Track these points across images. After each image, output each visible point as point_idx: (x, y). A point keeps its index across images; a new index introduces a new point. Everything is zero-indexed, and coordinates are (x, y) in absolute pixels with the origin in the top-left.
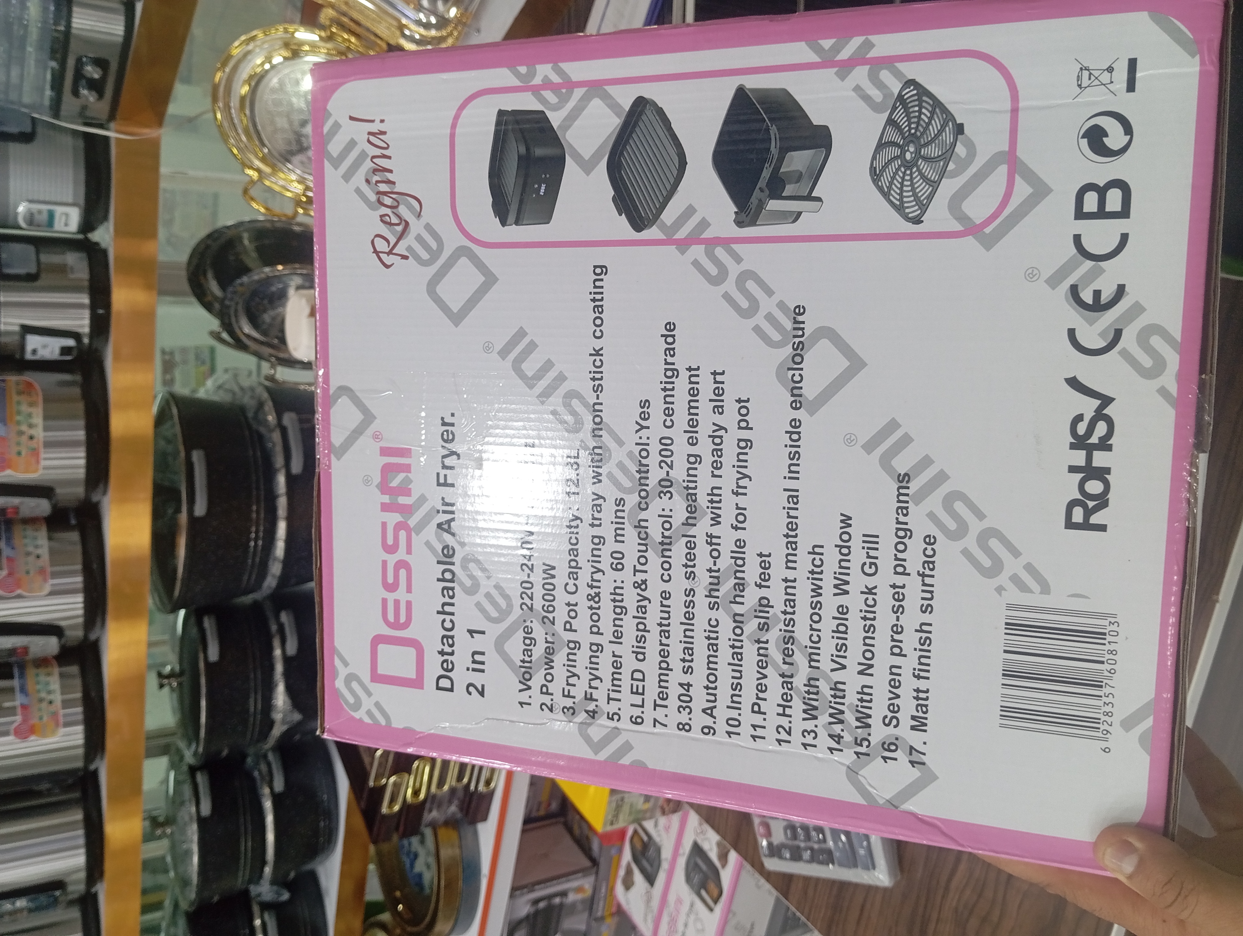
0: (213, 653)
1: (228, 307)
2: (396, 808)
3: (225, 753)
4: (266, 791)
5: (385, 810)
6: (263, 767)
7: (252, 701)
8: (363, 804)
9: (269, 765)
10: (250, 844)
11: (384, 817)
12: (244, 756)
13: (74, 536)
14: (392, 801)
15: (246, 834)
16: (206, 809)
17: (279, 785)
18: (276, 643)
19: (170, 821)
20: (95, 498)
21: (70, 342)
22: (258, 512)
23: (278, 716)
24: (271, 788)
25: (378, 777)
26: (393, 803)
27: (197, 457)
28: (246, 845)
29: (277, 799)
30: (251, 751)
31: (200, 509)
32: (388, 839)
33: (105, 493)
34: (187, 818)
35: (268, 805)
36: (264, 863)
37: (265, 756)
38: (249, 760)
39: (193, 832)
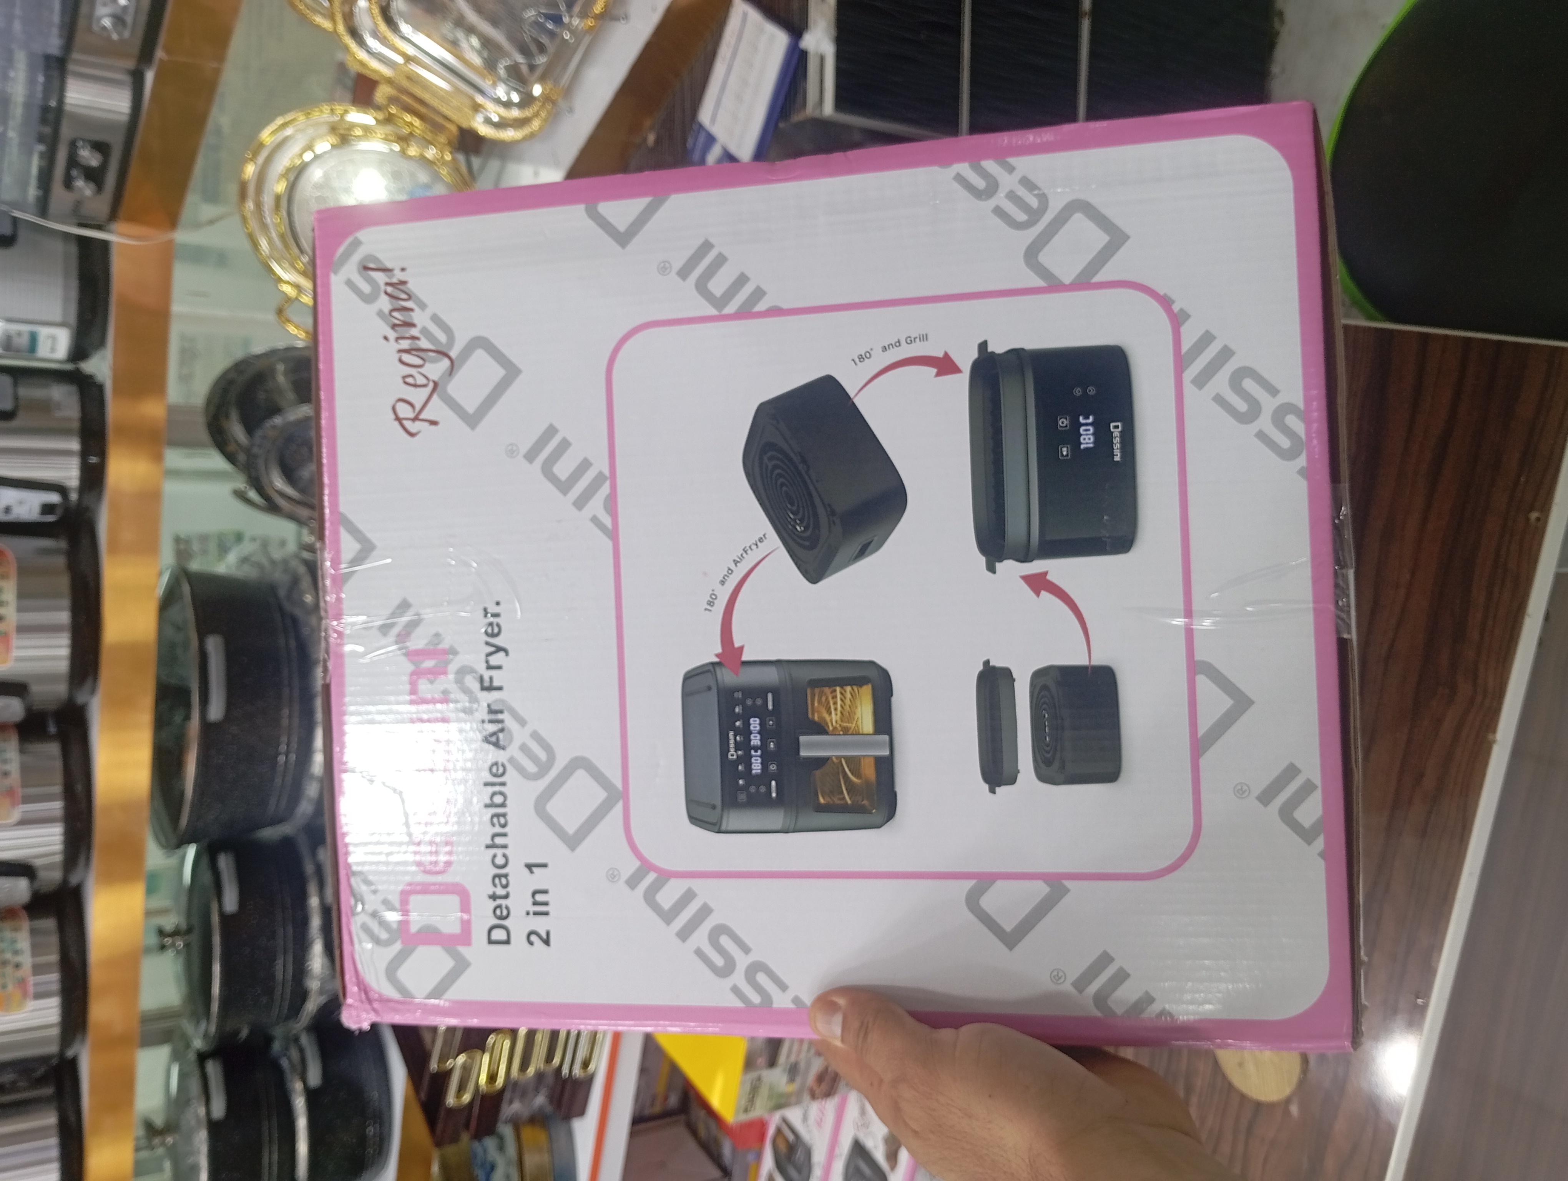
0: (231, 901)
1: (256, 456)
2: (467, 1098)
3: (244, 1033)
4: (298, 1086)
5: (451, 1100)
6: (294, 1054)
7: (280, 963)
8: (423, 1096)
9: (301, 1050)
10: (275, 1157)
11: (450, 1111)
12: (269, 1040)
13: (53, 749)
14: (461, 1089)
15: (270, 1142)
16: (219, 1109)
17: (315, 1077)
18: (312, 889)
19: (170, 1127)
20: (80, 699)
21: (54, 498)
22: (290, 717)
23: (313, 985)
24: (304, 1080)
25: (443, 1059)
26: (462, 1092)
27: (214, 645)
28: (270, 1157)
29: (312, 1096)
30: (278, 1032)
31: (216, 711)
32: (455, 1139)
33: (93, 691)
34: (193, 1122)
35: (300, 1104)
37: (296, 1040)
38: (277, 1046)
39: (201, 1140)
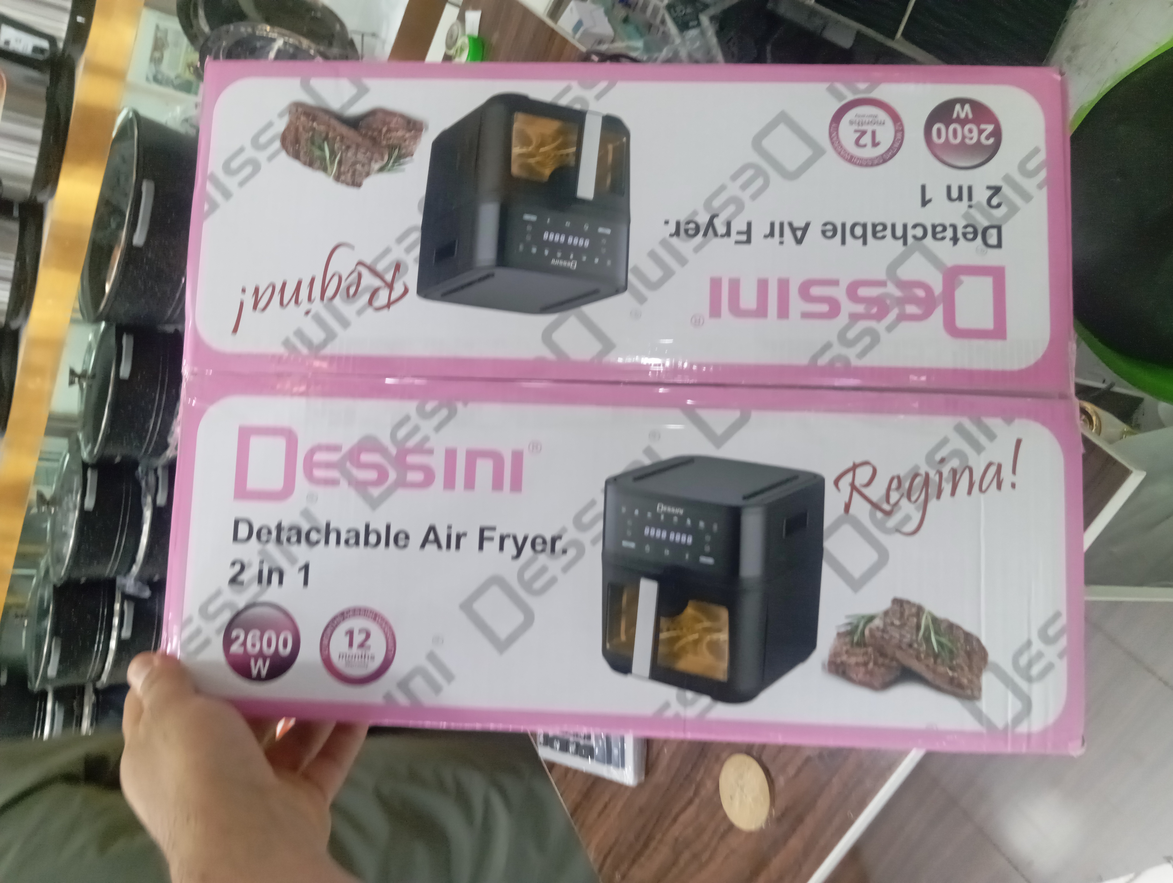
0: (125, 371)
1: (209, 49)
3: (118, 459)
7: (152, 421)
9: (157, 478)
10: (123, 542)
12: (135, 464)
15: (122, 532)
16: (90, 503)
17: (161, 499)
19: (55, 502)
21: (45, 44)
24: (154, 500)
27: (147, 188)
28: (121, 541)
29: (157, 512)
30: (143, 462)
31: (139, 239)
33: (51, 196)
34: (71, 505)
35: (147, 514)
36: (133, 561)
37: (156, 470)
38: (140, 471)
39: (74, 517)
